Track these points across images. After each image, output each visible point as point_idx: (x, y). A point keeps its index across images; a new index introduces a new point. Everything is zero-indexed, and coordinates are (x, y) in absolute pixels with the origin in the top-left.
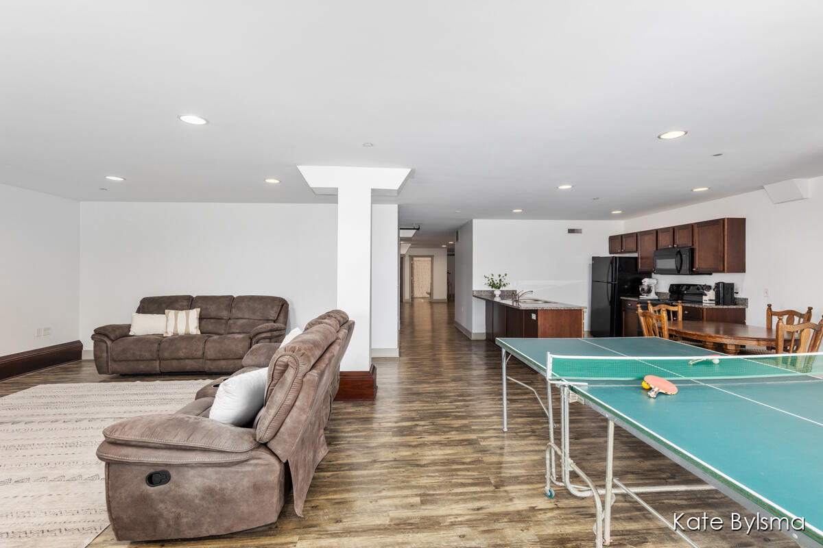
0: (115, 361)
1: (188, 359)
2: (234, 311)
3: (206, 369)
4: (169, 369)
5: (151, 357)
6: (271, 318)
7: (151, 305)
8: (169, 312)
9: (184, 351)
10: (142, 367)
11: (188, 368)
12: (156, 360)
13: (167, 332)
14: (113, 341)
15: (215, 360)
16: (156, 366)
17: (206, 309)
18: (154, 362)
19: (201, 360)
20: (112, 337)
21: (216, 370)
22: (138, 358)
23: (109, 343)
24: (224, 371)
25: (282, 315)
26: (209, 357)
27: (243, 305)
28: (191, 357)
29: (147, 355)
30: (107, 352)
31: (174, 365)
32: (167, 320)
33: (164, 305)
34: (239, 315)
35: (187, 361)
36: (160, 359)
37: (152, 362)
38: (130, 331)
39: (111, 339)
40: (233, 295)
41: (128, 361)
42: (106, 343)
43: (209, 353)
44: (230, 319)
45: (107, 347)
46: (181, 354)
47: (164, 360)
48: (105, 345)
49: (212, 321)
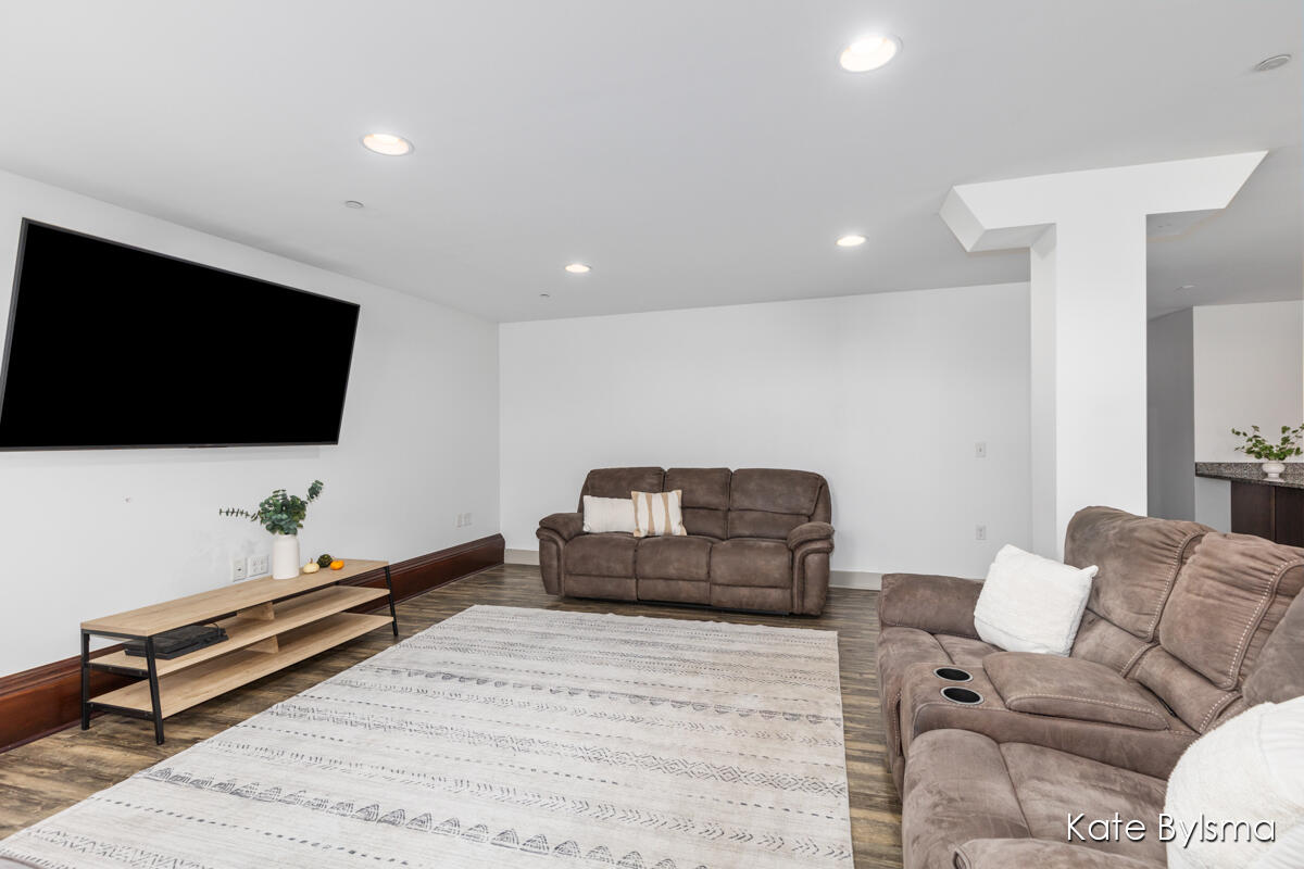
0: (571, 574)
1: (684, 580)
2: (736, 496)
3: (713, 602)
4: (651, 596)
5: (624, 573)
6: (804, 511)
7: (607, 483)
8: (637, 496)
9: (676, 565)
10: (610, 587)
11: (683, 597)
12: (630, 578)
13: (638, 530)
14: (566, 541)
15: (728, 585)
16: (630, 588)
17: (691, 491)
18: (628, 581)
19: (703, 584)
20: (565, 534)
21: (729, 605)
22: (606, 573)
23: (561, 543)
24: (744, 607)
25: (820, 505)
26: (720, 581)
27: (752, 486)
28: (687, 578)
29: (618, 568)
30: (559, 560)
31: (660, 589)
32: (636, 510)
33: (624, 484)
34: (747, 504)
35: (681, 583)
36: (636, 577)
37: (623, 580)
38: (583, 524)
39: (564, 539)
40: (730, 468)
41: (590, 575)
42: (557, 544)
43: (719, 573)
44: (729, 510)
45: (558, 549)
46: (672, 571)
47: (644, 578)
48: (554, 547)
49: (702, 512)
